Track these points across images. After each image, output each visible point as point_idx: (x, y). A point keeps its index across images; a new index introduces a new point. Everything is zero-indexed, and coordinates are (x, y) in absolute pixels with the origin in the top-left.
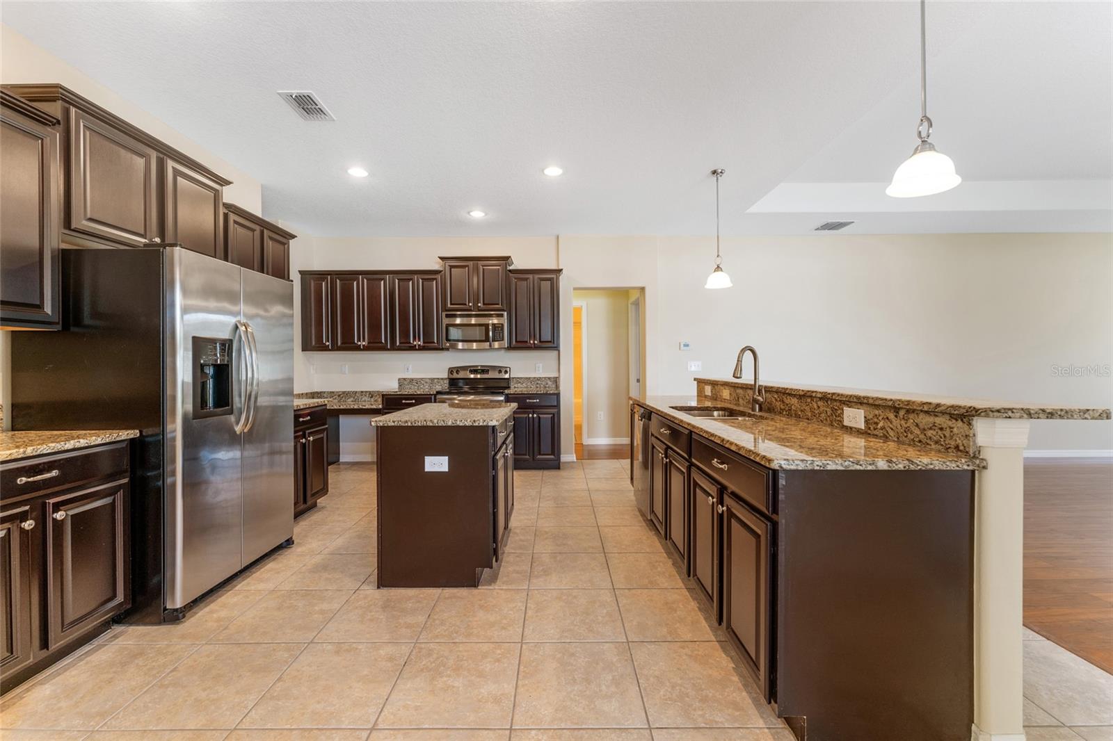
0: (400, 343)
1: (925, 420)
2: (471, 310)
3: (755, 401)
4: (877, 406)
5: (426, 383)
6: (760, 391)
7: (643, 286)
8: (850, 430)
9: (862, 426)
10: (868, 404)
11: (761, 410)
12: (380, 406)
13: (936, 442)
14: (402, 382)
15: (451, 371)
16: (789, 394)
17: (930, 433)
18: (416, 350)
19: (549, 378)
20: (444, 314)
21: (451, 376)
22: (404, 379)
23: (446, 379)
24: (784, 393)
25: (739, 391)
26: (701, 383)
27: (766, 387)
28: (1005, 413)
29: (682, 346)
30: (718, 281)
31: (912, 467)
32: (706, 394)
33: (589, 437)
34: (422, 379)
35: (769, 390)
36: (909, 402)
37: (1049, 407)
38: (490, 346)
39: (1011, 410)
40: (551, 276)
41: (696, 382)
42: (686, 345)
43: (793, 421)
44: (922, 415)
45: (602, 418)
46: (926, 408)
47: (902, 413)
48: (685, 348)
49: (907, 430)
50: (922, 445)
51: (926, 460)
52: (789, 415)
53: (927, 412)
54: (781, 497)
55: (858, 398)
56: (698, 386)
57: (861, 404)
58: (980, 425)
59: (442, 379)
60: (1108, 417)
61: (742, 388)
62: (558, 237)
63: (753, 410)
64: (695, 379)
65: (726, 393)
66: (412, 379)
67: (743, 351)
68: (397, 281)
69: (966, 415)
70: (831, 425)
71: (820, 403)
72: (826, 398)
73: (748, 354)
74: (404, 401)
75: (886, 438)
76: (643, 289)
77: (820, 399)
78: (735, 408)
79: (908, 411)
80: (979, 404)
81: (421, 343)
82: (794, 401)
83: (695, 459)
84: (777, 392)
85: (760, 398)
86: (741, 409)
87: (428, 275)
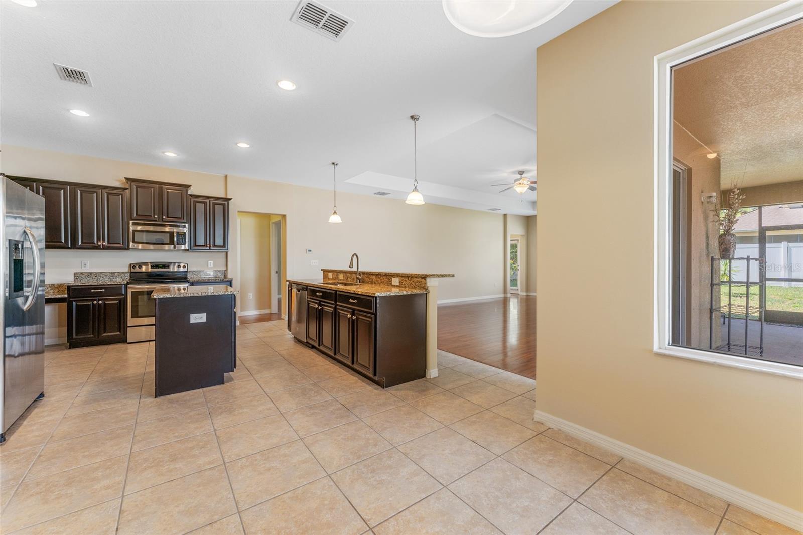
0: (82, 243)
1: (416, 279)
2: (156, 221)
3: (357, 278)
4: (402, 276)
5: (106, 276)
6: (359, 274)
7: (284, 214)
8: (394, 286)
9: (398, 284)
10: (400, 276)
11: (360, 282)
12: (66, 296)
13: (418, 286)
14: (77, 275)
15: (132, 266)
16: (372, 274)
17: (417, 284)
18: (101, 249)
19: (219, 271)
20: (131, 222)
21: (133, 270)
22: (82, 273)
23: (126, 272)
24: (370, 274)
25: (348, 274)
26: (325, 271)
27: (362, 272)
28: (433, 276)
29: (307, 251)
30: (335, 219)
31: (412, 293)
32: (329, 277)
33: (241, 311)
34: (101, 273)
35: (363, 273)
36: (411, 274)
37: (442, 273)
38: (175, 248)
39: (434, 275)
40: (225, 202)
41: (322, 271)
42: (310, 251)
43: (374, 285)
44: (415, 278)
45: (251, 297)
46: (416, 276)
47: (410, 278)
48: (310, 252)
49: (411, 283)
50: (415, 287)
51: (415, 291)
52: (372, 283)
53: (416, 277)
54: (378, 306)
55: (397, 274)
56: (324, 273)
57: (398, 276)
58: (428, 279)
59: (123, 273)
60: (454, 276)
61: (350, 273)
62: (226, 176)
63: (357, 282)
64: (322, 270)
65: (341, 276)
66: (91, 273)
67: (353, 256)
68: (79, 192)
69: (425, 277)
70: (388, 285)
71: (384, 277)
72: (386, 275)
73: (355, 257)
74: (92, 291)
75: (405, 287)
76: (284, 216)
77: (384, 275)
78: (347, 282)
79: (411, 277)
80: (428, 273)
81: (106, 244)
82: (374, 277)
83: (339, 302)
84: (366, 274)
85: (360, 277)
86: (349, 282)
87: (112, 191)
